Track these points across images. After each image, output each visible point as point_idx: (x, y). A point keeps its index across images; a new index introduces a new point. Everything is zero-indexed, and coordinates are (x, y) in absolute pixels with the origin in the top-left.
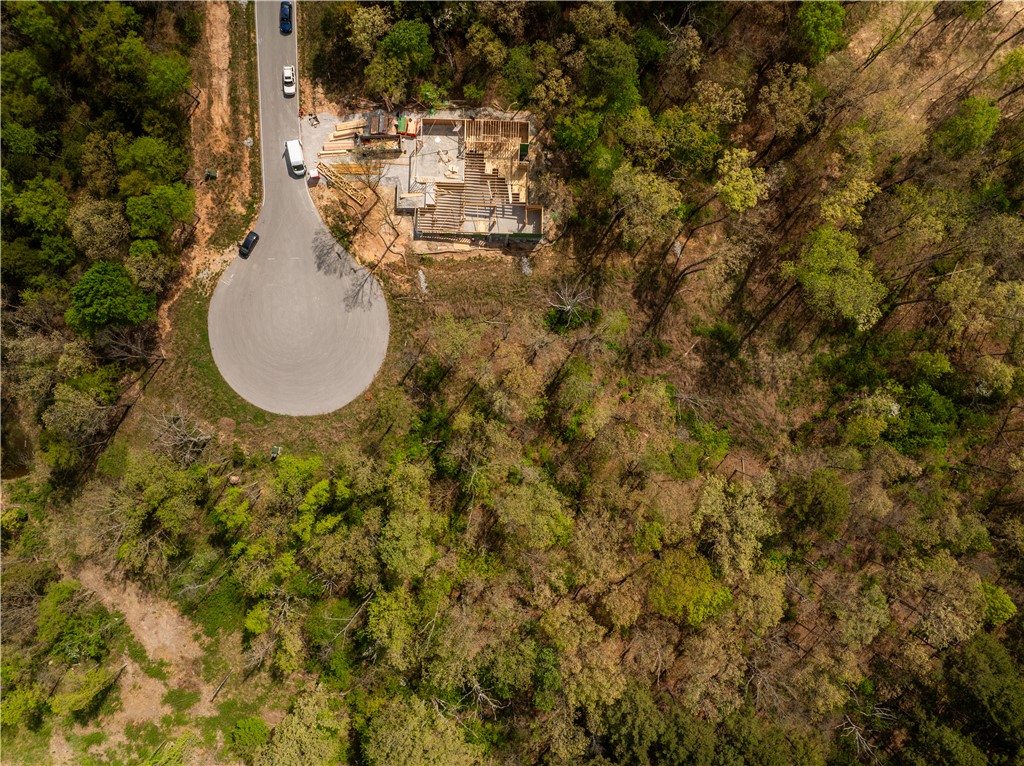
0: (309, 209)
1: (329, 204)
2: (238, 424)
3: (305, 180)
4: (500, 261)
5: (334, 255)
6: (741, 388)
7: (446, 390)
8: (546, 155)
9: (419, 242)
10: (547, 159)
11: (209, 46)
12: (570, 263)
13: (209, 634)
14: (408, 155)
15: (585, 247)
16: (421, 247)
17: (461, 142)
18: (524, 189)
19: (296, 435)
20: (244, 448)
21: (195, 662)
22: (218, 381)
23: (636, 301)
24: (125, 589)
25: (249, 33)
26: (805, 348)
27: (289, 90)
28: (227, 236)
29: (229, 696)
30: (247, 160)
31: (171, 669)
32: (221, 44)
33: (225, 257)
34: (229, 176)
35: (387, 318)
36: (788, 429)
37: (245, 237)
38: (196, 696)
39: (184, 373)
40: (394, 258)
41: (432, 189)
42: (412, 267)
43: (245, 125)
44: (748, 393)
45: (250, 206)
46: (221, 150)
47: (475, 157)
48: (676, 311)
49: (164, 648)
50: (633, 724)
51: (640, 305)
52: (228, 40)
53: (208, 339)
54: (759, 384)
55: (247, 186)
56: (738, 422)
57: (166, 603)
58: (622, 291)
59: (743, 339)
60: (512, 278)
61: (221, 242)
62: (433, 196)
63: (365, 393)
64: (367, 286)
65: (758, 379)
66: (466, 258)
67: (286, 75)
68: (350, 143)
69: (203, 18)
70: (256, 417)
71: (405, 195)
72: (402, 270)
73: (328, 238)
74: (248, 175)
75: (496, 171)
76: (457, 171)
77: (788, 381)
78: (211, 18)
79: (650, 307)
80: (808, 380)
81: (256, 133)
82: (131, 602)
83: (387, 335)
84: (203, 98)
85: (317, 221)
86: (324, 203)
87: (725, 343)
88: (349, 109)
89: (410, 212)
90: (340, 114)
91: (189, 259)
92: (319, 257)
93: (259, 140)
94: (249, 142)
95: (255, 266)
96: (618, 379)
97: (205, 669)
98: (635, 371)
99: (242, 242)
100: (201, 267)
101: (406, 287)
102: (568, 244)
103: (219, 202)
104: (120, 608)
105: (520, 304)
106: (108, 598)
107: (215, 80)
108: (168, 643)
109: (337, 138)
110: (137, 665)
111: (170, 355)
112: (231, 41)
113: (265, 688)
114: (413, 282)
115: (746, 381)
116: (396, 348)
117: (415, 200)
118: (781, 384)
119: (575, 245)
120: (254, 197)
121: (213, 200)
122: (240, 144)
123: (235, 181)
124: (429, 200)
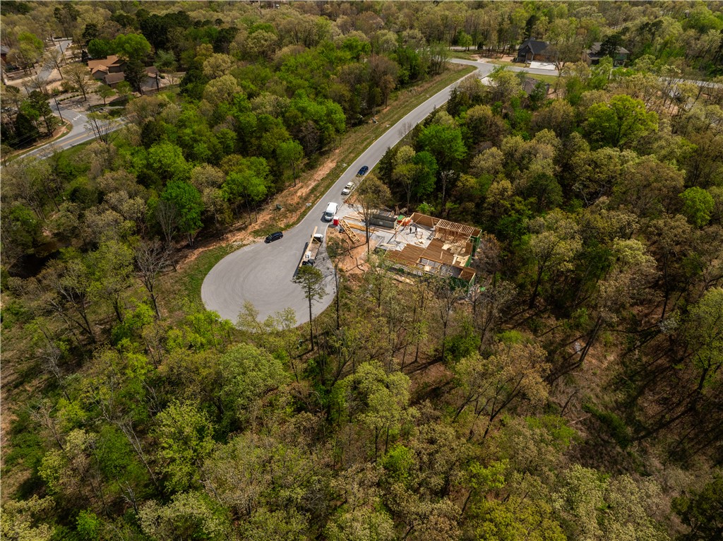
1: (335, 237)
3: (328, 224)
14: (395, 231)
17: (432, 234)
25: (340, 173)
27: (346, 191)
30: (302, 210)
32: (323, 173)
33: (255, 240)
34: (287, 212)
40: (358, 272)
41: (403, 245)
42: (367, 281)
43: (312, 199)
45: (288, 226)
46: (292, 203)
47: (438, 241)
52: (327, 173)
53: (210, 269)
55: (294, 218)
61: (259, 234)
62: (402, 248)
71: (385, 244)
72: (359, 279)
73: (323, 249)
74: (298, 215)
75: (449, 249)
76: (424, 243)
81: (316, 202)
86: (332, 236)
91: (234, 235)
94: (309, 204)
95: (269, 248)
100: (238, 240)
107: (310, 182)
116: (326, 316)
117: (389, 247)
120: (294, 223)
121: (271, 218)
122: (303, 204)
123: (289, 215)
124: (398, 249)
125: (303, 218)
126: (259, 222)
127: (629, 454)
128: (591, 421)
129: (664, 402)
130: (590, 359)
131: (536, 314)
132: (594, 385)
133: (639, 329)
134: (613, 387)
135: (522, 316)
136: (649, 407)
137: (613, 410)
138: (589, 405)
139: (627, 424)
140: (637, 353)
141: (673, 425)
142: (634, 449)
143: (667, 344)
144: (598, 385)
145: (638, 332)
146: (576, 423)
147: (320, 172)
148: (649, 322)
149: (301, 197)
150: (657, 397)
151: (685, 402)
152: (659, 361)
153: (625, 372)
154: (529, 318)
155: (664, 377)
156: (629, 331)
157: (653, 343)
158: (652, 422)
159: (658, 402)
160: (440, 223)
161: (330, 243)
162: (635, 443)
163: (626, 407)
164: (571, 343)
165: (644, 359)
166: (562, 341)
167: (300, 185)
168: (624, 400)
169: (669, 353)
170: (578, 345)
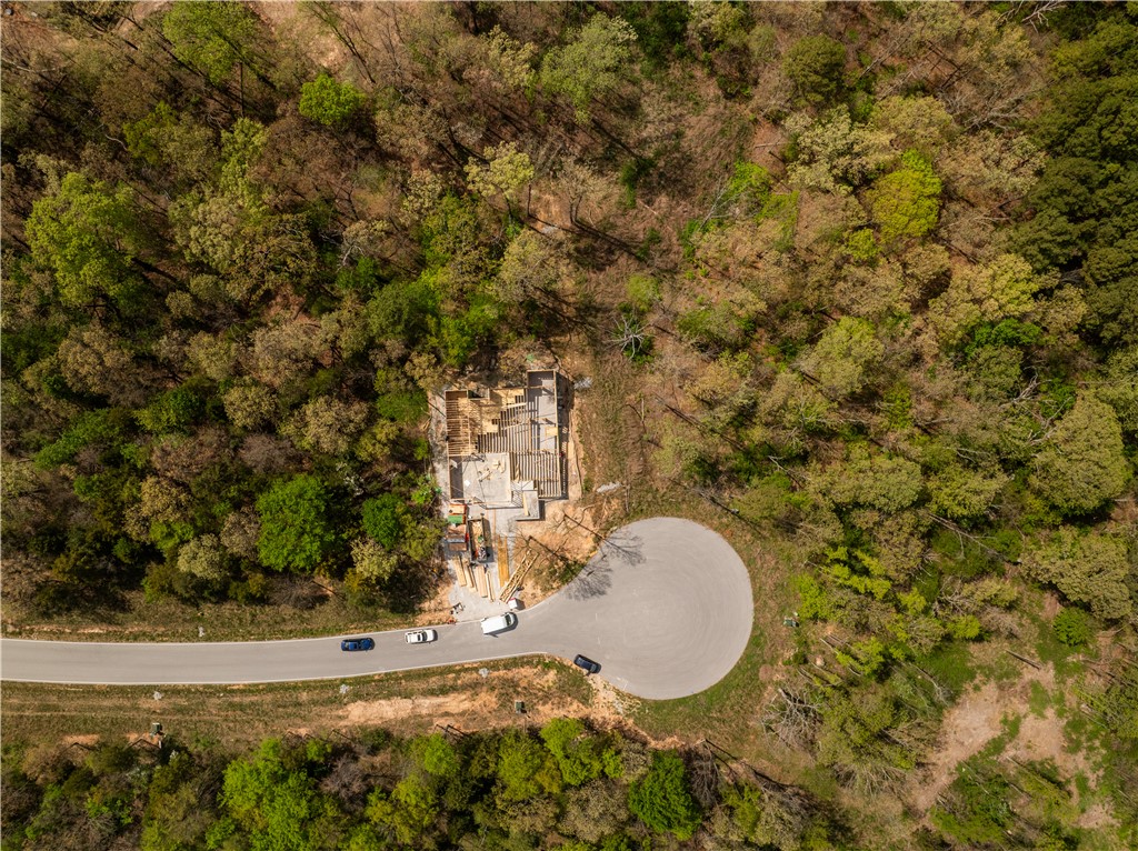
0: (547, 605)
1: (539, 587)
2: (764, 662)
3: (518, 613)
4: (580, 411)
5: (589, 579)
6: (685, 153)
7: (714, 456)
8: (470, 372)
9: (570, 494)
10: (474, 371)
11: (390, 720)
12: (575, 339)
13: (973, 677)
14: (485, 511)
15: (558, 325)
16: (575, 491)
17: (468, 459)
18: (510, 392)
19: (772, 604)
20: (789, 654)
21: (1001, 688)
22: (725, 685)
23: (607, 268)
24: (934, 764)
25: (374, 681)
26: (636, 89)
27: (430, 636)
28: (579, 686)
29: (1033, 651)
30: (502, 672)
31: (1010, 712)
32: (388, 708)
33: (601, 687)
34: (520, 689)
35: (648, 520)
36: (723, 101)
37: (579, 668)
38: (1035, 685)
39: (719, 720)
40: (588, 517)
41: (518, 484)
42: (595, 499)
43: (467, 678)
44: (689, 146)
45: (548, 667)
46: (494, 699)
47: (482, 443)
48: (614, 226)
49: (989, 721)
50: (1050, 242)
51: (611, 263)
52: (383, 702)
53: (684, 698)
54: (679, 135)
55: (527, 671)
56: (720, 154)
57: (945, 721)
58: (598, 284)
59: (633, 155)
60: (596, 398)
61: (585, 692)
62: (524, 483)
63: (725, 537)
64: (618, 543)
65: (674, 137)
66: (581, 445)
67: (416, 640)
68: (478, 571)
69: (363, 728)
70: (758, 645)
71: (525, 511)
72: (599, 510)
73: (574, 585)
74: (515, 670)
75: (494, 422)
76: (497, 460)
77: (672, 104)
78: (362, 720)
79: (612, 253)
80: (670, 84)
81: (475, 665)
82: (946, 757)
83: (665, 519)
84: (444, 722)
85: (558, 598)
86: (539, 592)
87: (639, 173)
88: (443, 575)
89: (542, 505)
90: (448, 583)
91: (605, 722)
92: (593, 594)
93: (481, 662)
94: (484, 673)
95: (608, 657)
96: (687, 282)
97: (1008, 678)
98: (676, 264)
99: (585, 671)
100: (612, 711)
101: (615, 503)
102: (556, 342)
103: (546, 698)
104: (953, 768)
105: (622, 387)
106: (944, 780)
107: (424, 712)
108: (984, 717)
109: (474, 584)
110: (1008, 747)
111: (701, 735)
112: (384, 698)
113: (1022, 616)
114: (609, 497)
115: (677, 148)
116: (679, 510)
117: (530, 501)
118: (675, 112)
119: (557, 335)
120: (538, 663)
121: (544, 704)
122: (487, 681)
123: (523, 684)
125: (523, 657)
126: (560, 713)
128: (643, 197)
138: (625, 201)
146: (654, 210)
147: (389, 713)
149: (474, 696)
167: (440, 721)
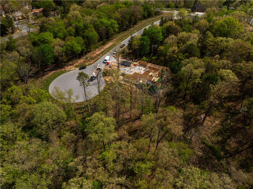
17: (146, 69)
30: (96, 59)
33: (76, 69)
34: (90, 60)
41: (133, 73)
46: (93, 56)
47: (148, 72)
52: (109, 46)
53: (55, 78)
61: (78, 67)
74: (94, 61)
76: (142, 72)
81: (102, 56)
91: (68, 67)
94: (99, 57)
107: (102, 49)
117: (127, 73)
121: (83, 61)
122: (97, 57)
124: (131, 74)
127: (221, 164)
128: (205, 148)
129: (240, 142)
130: (207, 122)
131: (186, 102)
132: (208, 133)
133: (231, 111)
134: (217, 134)
135: (179, 102)
136: (232, 144)
137: (215, 144)
138: (205, 141)
139: (221, 150)
140: (229, 121)
141: (243, 152)
142: (223, 162)
143: (242, 118)
144: (210, 133)
145: (230, 113)
146: (198, 149)
147: (106, 46)
148: (235, 109)
149: (97, 55)
150: (236, 140)
151: (249, 143)
152: (239, 125)
153: (223, 129)
154: (182, 103)
155: (240, 132)
156: (226, 112)
157: (236, 117)
158: (233, 150)
159: (236, 142)
160: (149, 65)
161: (104, 71)
162: (225, 159)
163: (222, 143)
164: (199, 115)
165: (232, 124)
166: (196, 114)
167: (97, 50)
168: (221, 140)
169: (243, 122)
170: (203, 116)
